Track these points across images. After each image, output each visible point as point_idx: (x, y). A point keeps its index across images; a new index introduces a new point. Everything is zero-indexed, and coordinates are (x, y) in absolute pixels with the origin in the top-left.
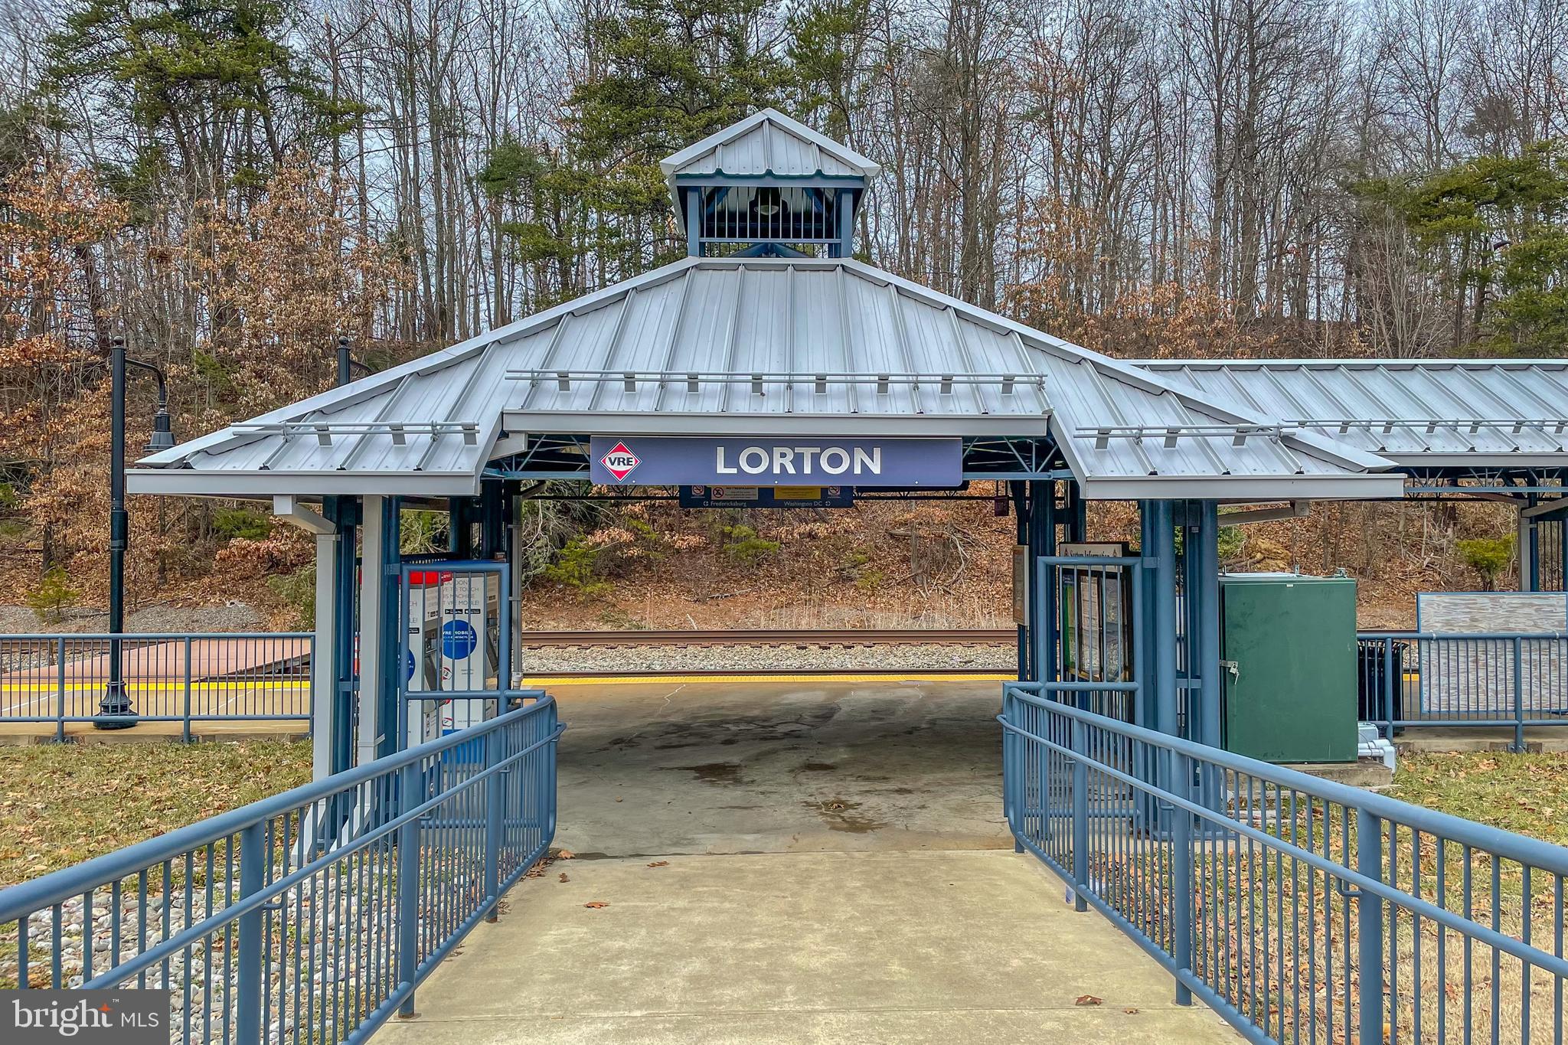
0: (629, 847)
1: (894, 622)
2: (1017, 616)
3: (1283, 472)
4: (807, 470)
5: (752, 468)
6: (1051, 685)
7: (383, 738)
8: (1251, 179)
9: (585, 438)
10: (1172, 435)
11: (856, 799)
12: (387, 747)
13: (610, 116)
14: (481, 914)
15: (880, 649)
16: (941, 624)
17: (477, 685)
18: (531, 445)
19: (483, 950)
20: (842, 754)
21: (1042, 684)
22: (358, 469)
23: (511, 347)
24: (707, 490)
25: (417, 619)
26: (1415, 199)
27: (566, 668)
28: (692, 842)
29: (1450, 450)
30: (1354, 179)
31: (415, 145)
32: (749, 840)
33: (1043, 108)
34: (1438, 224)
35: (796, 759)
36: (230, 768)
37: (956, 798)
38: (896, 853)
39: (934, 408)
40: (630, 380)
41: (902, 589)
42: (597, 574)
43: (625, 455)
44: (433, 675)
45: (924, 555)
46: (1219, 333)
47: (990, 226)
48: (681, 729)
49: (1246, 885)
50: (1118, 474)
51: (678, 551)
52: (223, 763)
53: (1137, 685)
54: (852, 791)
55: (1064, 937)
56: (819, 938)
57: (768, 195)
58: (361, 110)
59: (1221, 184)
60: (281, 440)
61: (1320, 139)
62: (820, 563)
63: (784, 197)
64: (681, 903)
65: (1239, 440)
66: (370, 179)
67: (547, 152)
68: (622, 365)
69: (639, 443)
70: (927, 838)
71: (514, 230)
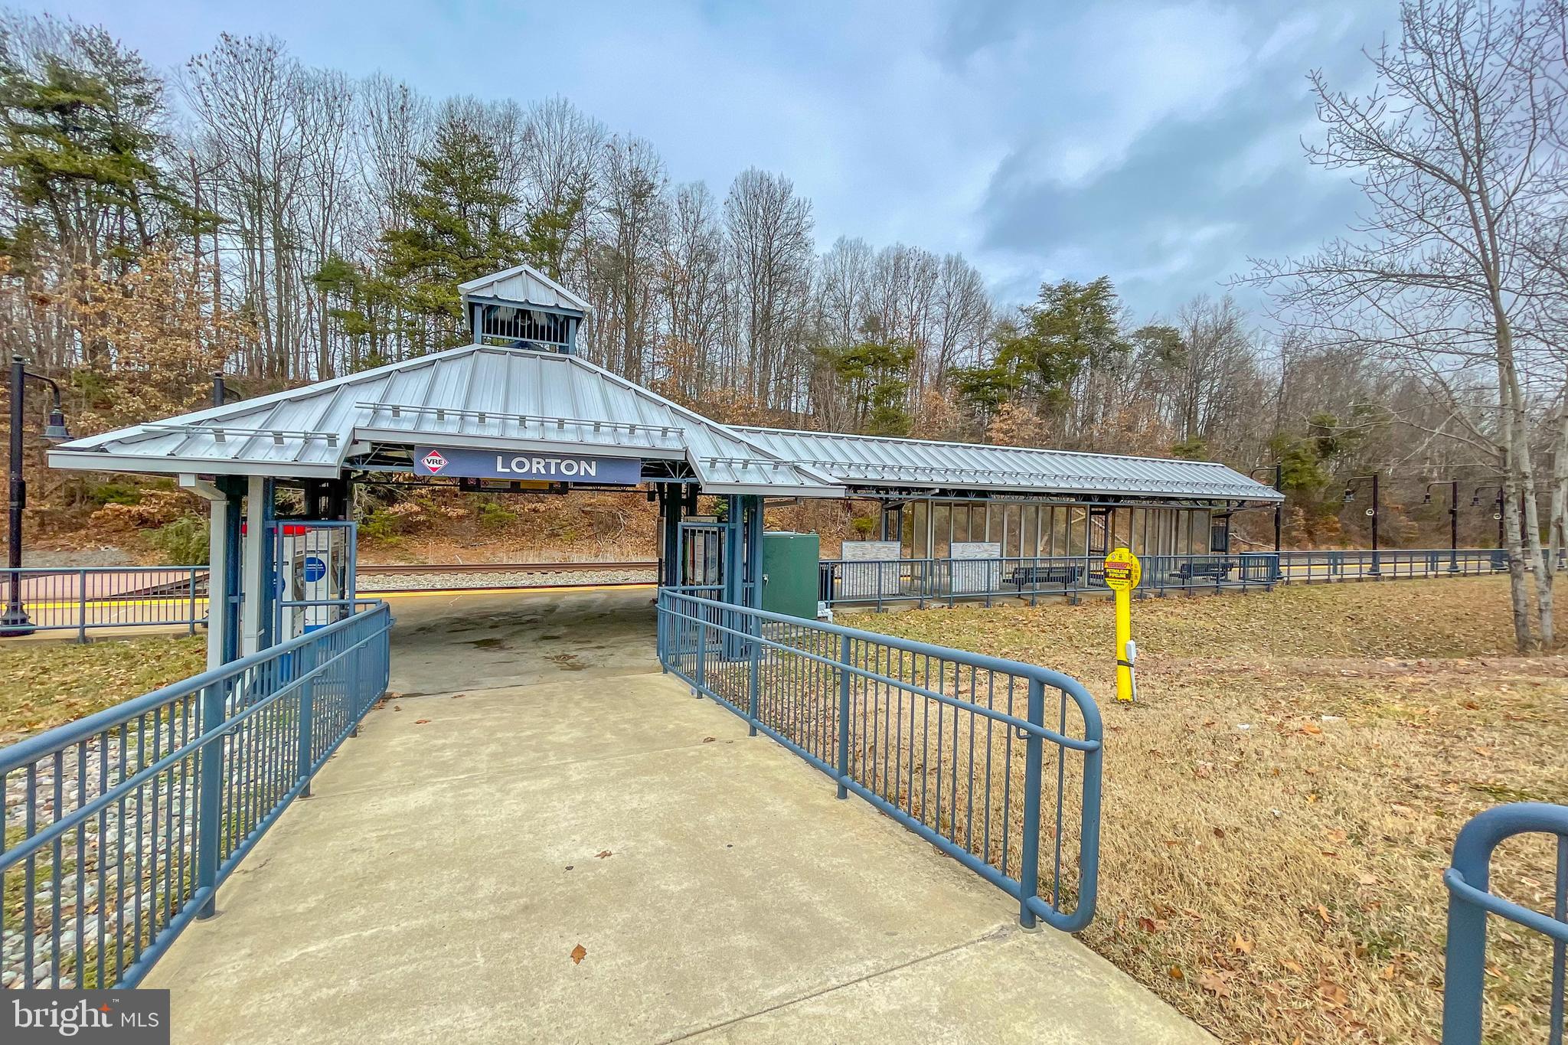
0: (437, 688)
1: (584, 559)
2: (659, 553)
3: (795, 483)
4: (553, 472)
5: (518, 470)
6: (684, 588)
7: (263, 631)
8: (768, 340)
9: (410, 447)
10: (746, 463)
11: (574, 653)
12: (265, 642)
13: (409, 253)
14: (348, 732)
15: (577, 574)
16: (611, 560)
17: (322, 596)
18: (374, 449)
19: (351, 753)
20: (563, 630)
21: (679, 587)
22: (248, 458)
23: (356, 388)
24: (478, 480)
25: (288, 556)
26: (840, 359)
27: (376, 587)
28: (477, 683)
29: (857, 477)
30: (814, 346)
31: (262, 250)
32: (513, 679)
33: (669, 288)
34: (849, 372)
35: (536, 634)
36: (125, 658)
37: (629, 649)
38: (600, 680)
39: (625, 442)
40: (441, 414)
41: (587, 541)
42: (395, 531)
43: (438, 458)
44: (299, 593)
45: (601, 523)
46: (753, 414)
47: (640, 347)
48: (460, 620)
49: (774, 679)
50: (721, 481)
51: (450, 518)
52: (118, 655)
53: (724, 586)
54: (572, 649)
55: (692, 712)
56: (563, 726)
57: (524, 314)
58: (218, 220)
59: (754, 341)
60: (184, 437)
61: (800, 324)
62: (540, 525)
63: (535, 317)
64: (477, 716)
65: (776, 467)
66: (224, 266)
67: (363, 268)
68: (434, 404)
69: (450, 452)
70: (616, 670)
71: (336, 314)
